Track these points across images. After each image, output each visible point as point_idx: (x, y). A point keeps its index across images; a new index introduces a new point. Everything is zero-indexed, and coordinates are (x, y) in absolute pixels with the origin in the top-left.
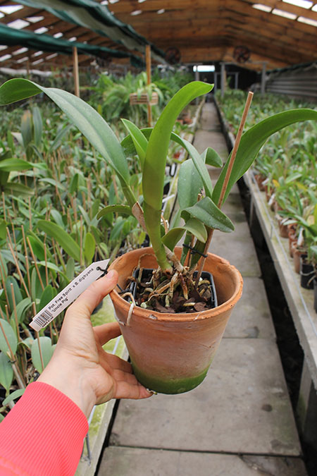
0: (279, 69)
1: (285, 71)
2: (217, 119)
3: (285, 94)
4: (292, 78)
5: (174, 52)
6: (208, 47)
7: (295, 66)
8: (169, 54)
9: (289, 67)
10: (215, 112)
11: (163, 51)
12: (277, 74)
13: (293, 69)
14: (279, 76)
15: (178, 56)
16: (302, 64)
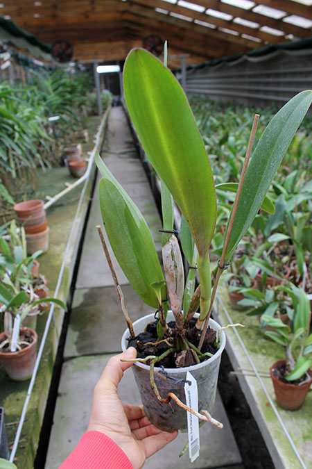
0: (194, 65)
1: (202, 67)
2: (127, 130)
3: (206, 94)
4: (210, 75)
5: (64, 46)
6: (110, 40)
7: (216, 61)
8: (57, 48)
9: (207, 62)
10: (125, 120)
11: (49, 46)
12: (191, 71)
13: (212, 65)
14: (194, 72)
15: (69, 51)
16: (225, 58)
